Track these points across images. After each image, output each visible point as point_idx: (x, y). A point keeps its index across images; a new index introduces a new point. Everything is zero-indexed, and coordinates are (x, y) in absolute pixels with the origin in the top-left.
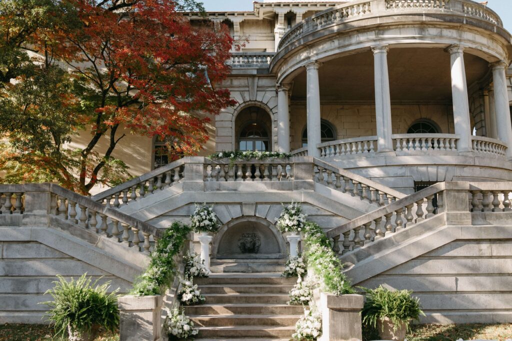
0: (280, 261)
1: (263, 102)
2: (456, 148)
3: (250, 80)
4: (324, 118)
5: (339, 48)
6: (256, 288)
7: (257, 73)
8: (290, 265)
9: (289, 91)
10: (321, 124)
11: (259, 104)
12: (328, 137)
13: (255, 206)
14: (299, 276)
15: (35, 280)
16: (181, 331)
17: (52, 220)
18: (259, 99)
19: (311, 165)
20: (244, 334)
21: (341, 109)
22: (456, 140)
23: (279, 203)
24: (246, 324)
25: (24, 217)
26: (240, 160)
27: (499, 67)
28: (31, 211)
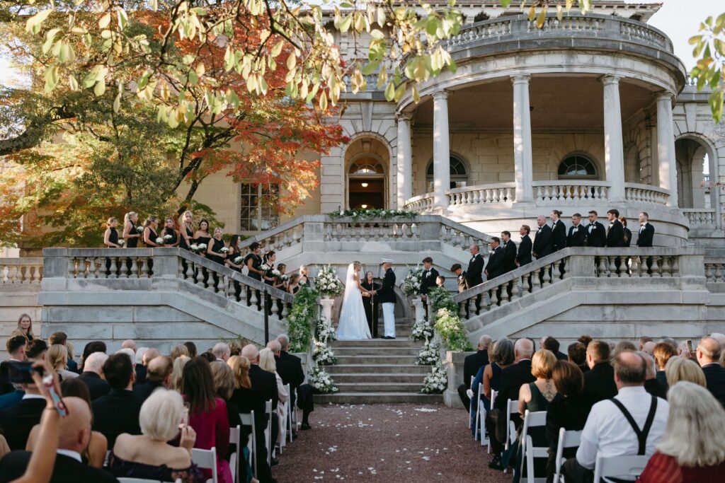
0: (405, 325)
1: (380, 133)
2: (606, 197)
3: (364, 105)
4: (454, 150)
5: (472, 75)
6: (385, 350)
7: (373, 96)
8: (417, 329)
9: (411, 120)
10: (450, 157)
11: (375, 135)
12: (459, 173)
13: (378, 268)
14: (427, 339)
15: (167, 343)
16: (322, 385)
17: (181, 285)
18: (375, 129)
19: (439, 225)
20: (377, 389)
21: (476, 138)
22: (608, 187)
23: (404, 265)
24: (379, 381)
25: (153, 281)
26: (363, 219)
27: (663, 98)
28: (160, 275)
